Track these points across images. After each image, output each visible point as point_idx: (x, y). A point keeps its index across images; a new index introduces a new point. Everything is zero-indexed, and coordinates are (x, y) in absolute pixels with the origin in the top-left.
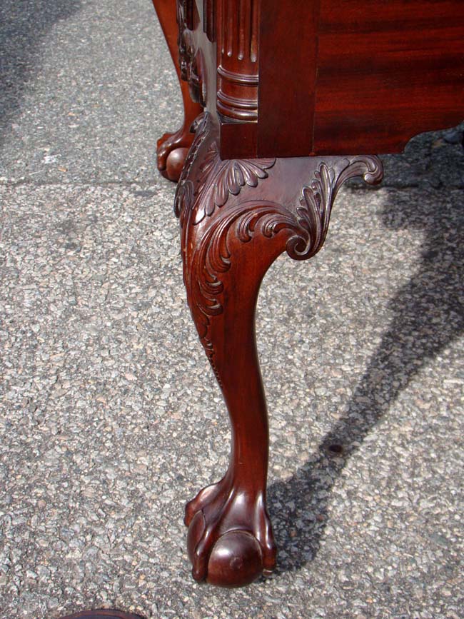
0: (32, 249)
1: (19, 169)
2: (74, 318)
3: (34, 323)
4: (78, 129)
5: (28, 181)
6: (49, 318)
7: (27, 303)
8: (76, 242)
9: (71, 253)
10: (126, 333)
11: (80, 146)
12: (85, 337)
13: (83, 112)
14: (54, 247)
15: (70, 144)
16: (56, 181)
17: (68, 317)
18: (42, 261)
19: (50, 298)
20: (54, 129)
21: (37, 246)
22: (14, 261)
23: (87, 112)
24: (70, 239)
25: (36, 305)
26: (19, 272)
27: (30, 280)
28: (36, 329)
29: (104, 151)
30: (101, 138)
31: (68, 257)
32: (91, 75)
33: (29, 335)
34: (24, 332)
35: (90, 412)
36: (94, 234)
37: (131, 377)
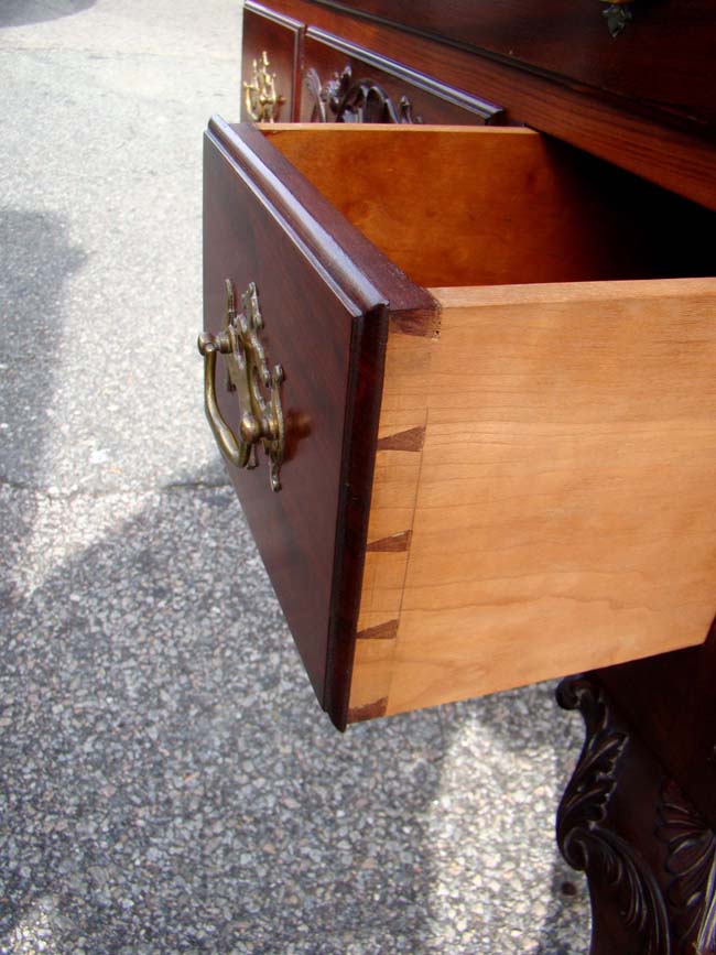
0: (115, 602)
1: (67, 473)
2: (193, 712)
3: (148, 724)
4: (119, 412)
5: (82, 491)
6: (165, 713)
7: (131, 692)
8: (162, 584)
9: (162, 604)
10: (263, 729)
11: (126, 435)
12: (217, 743)
13: (117, 388)
14: (140, 597)
15: (116, 433)
16: (112, 489)
17: (187, 708)
18: (131, 618)
19: (158, 681)
20: (93, 414)
21: (118, 594)
22: (99, 622)
23: (123, 387)
24: (155, 582)
25: (144, 694)
26: (107, 639)
27: (127, 654)
28: (153, 733)
29: (156, 442)
30: (148, 422)
31: (160, 610)
32: (115, 338)
33: (148, 745)
34: (140, 742)
35: (262, 873)
36: (180, 570)
37: (291, 803)
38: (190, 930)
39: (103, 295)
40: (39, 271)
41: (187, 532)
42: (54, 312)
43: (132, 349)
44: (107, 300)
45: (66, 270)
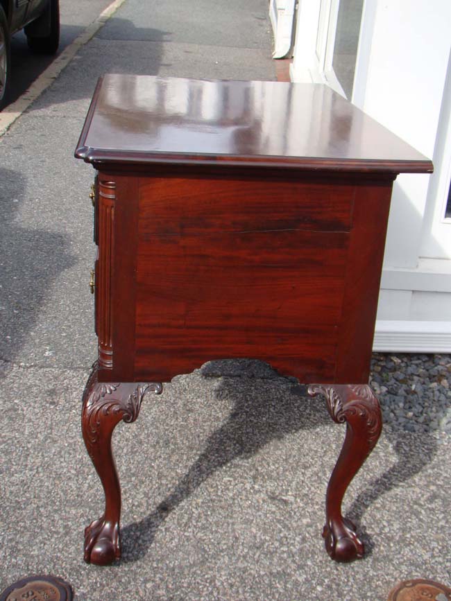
0: (32, 404)
1: (31, 358)
2: (49, 441)
3: (29, 443)
4: (66, 336)
5: (35, 366)
6: (37, 440)
7: (27, 432)
8: (56, 401)
9: (52, 407)
10: (74, 449)
11: (65, 346)
12: (53, 451)
13: (70, 326)
14: (44, 403)
15: (60, 345)
16: (50, 366)
17: (46, 440)
18: (37, 410)
19: (38, 430)
20: (53, 336)
21: (35, 402)
22: (23, 410)
23: (72, 326)
24: (53, 399)
25: (31, 434)
26: (24, 416)
27: (30, 420)
28: (29, 446)
29: (78, 350)
30: (78, 342)
31: (50, 409)
32: (78, 304)
33: (26, 449)
34: (23, 447)
35: (51, 488)
36: (65, 397)
37: (73, 472)
38: (17, 499)
39: (80, 282)
40: (50, 267)
41: (75, 384)
42: (51, 289)
43: (84, 309)
44: (81, 285)
45: (64, 267)
